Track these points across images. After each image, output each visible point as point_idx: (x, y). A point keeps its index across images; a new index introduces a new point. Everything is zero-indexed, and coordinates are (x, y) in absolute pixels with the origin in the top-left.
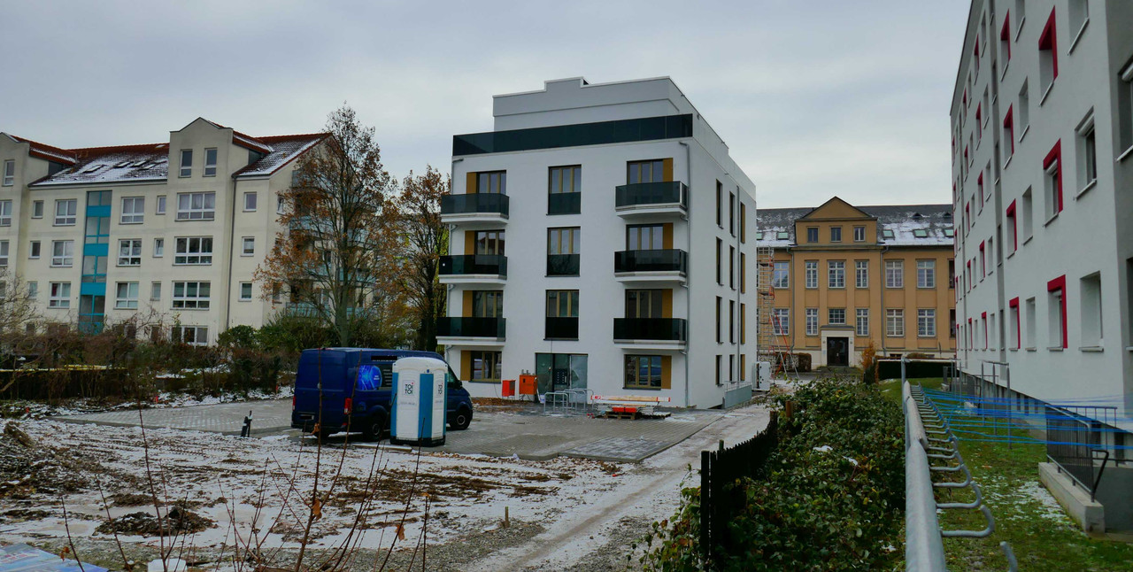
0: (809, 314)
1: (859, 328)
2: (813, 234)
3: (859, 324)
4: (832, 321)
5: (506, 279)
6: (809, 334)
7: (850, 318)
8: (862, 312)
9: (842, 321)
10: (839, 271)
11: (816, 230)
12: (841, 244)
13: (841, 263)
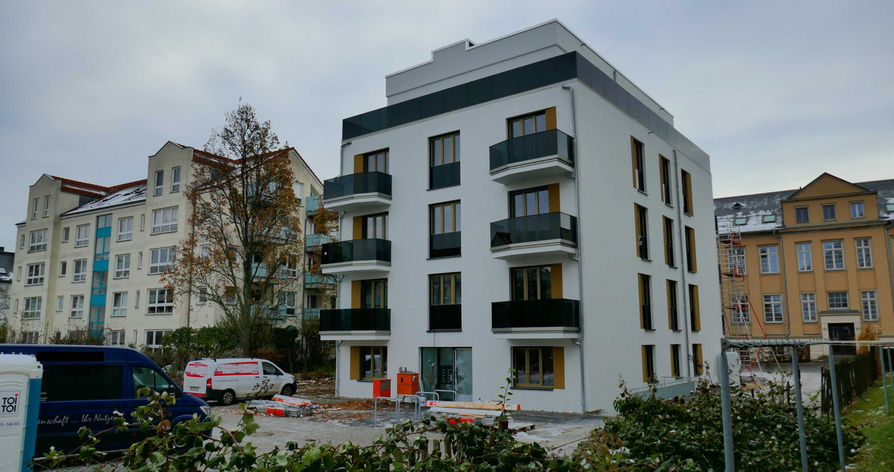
0: (805, 299)
1: (867, 312)
2: (802, 214)
3: (866, 307)
4: (832, 306)
5: (390, 265)
6: (806, 321)
7: (854, 302)
8: (868, 295)
9: (845, 305)
10: (836, 252)
11: (805, 209)
12: (835, 222)
13: (838, 243)
